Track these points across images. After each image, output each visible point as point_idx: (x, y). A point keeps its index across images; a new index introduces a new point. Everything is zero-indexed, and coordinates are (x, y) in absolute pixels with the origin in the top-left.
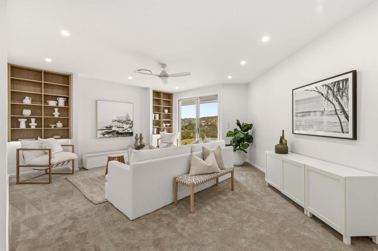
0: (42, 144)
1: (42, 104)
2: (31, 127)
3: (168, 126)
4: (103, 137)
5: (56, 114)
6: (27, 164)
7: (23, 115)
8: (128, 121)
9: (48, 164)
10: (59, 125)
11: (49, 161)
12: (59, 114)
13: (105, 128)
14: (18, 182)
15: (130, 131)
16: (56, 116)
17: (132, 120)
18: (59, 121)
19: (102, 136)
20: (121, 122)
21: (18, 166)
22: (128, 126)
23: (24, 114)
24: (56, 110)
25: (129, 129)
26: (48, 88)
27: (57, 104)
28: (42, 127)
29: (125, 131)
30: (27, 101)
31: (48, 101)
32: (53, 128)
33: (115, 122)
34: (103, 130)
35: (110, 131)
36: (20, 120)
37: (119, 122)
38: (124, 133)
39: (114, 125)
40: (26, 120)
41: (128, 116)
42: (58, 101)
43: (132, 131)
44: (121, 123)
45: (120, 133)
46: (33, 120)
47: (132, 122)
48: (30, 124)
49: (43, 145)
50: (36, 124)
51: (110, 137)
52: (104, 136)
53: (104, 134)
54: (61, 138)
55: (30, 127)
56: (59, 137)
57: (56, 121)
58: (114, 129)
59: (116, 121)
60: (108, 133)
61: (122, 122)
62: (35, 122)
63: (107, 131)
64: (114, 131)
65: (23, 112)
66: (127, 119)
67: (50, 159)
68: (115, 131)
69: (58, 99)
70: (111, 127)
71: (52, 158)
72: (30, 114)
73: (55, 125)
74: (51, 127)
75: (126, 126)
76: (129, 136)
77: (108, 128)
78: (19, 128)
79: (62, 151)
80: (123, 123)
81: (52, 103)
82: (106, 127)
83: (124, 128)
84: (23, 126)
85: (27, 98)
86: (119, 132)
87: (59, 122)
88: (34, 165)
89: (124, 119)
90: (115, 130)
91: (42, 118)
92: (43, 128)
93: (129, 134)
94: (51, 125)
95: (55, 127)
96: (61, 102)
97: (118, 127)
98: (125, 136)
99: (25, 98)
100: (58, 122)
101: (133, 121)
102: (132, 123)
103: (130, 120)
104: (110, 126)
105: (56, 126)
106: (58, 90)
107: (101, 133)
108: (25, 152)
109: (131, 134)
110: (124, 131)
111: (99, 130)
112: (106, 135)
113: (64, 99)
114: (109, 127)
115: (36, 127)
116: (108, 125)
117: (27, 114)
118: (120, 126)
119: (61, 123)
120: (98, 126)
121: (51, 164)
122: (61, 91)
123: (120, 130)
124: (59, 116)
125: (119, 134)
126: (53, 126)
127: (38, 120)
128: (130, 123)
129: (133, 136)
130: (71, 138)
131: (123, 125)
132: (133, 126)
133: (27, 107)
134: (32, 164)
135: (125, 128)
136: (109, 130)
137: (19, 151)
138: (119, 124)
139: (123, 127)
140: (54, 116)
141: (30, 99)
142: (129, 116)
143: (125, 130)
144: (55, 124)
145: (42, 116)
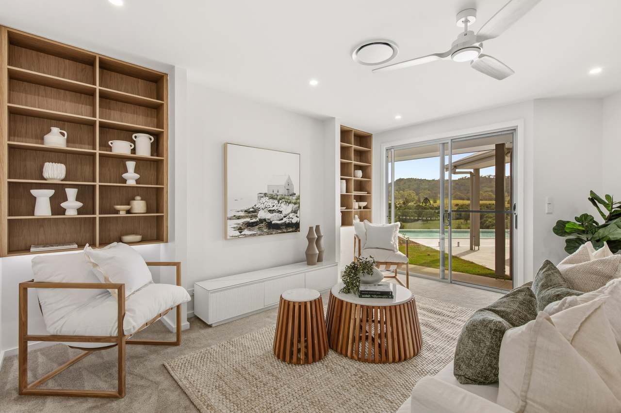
0: (95, 265)
1: (94, 148)
2: (67, 213)
3: (362, 208)
4: (238, 237)
5: (131, 177)
6: (51, 331)
7: (45, 179)
8: (290, 197)
9: (115, 333)
10: (139, 206)
11: (117, 324)
12: (137, 176)
13: (242, 214)
14: (24, 391)
15: (294, 221)
16: (131, 182)
17: (297, 194)
18: (138, 195)
19: (237, 233)
20: (276, 199)
21: (24, 339)
22: (291, 207)
23: (45, 175)
24: (131, 165)
25: (291, 215)
26: (110, 109)
27: (134, 151)
28: (94, 213)
29: (285, 219)
30: (55, 139)
31: (110, 143)
32: (122, 214)
33: (264, 200)
34: (239, 218)
35: (254, 220)
36: (34, 192)
37: (272, 198)
38: (281, 225)
39: (262, 206)
40: (51, 192)
41: (289, 184)
42: (134, 142)
43: (298, 219)
44: (276, 202)
45: (274, 224)
46: (71, 193)
47: (298, 198)
48: (63, 205)
49: (98, 268)
50: (80, 204)
51: (254, 235)
52: (240, 232)
53: (240, 230)
54: (144, 241)
55: (63, 211)
56: (138, 238)
57: (129, 194)
58: (262, 215)
59: (265, 195)
60: (250, 225)
61: (278, 198)
62: (77, 199)
63: (248, 220)
64: (262, 221)
65: (44, 170)
66: (288, 192)
67: (121, 317)
68: (265, 220)
69: (136, 137)
70: (254, 212)
71: (126, 312)
72: (63, 176)
73: (127, 207)
74: (117, 212)
75: (286, 209)
76: (293, 231)
77: (249, 212)
78: (33, 215)
79: (150, 283)
80: (280, 201)
81: (120, 147)
82: (246, 211)
83: (281, 212)
84: (43, 209)
85: (55, 130)
86: (273, 222)
87: (138, 198)
88: (71, 334)
89: (282, 192)
90: (264, 218)
91: (94, 186)
92: (97, 216)
93: (292, 228)
94: (118, 207)
95: (128, 212)
96: (143, 145)
97: (270, 211)
98: (284, 232)
99: (49, 131)
100: (134, 200)
101: (299, 196)
102: (298, 201)
103: (295, 194)
104: (253, 208)
105: (131, 208)
106: (135, 116)
107: (235, 226)
108: (44, 293)
109: (296, 227)
110: (282, 219)
111: (230, 219)
112: (245, 230)
113: (151, 139)
114: (253, 212)
115: (80, 211)
116: (249, 206)
117: (55, 177)
118: (273, 209)
119: (142, 200)
120: (229, 207)
121: (125, 333)
122: (141, 116)
123: (275, 218)
124: (138, 181)
125: (272, 227)
126: (122, 208)
127: (84, 194)
128: (294, 201)
129: (299, 231)
130: (167, 242)
131: (279, 205)
132: (299, 207)
133: (56, 155)
134: (66, 331)
135: (284, 213)
136: (251, 217)
137: (25, 290)
138: (270, 203)
139: (279, 211)
140: (125, 181)
141: (63, 134)
142: (292, 184)
143: (285, 217)
144: (129, 204)
145: (94, 181)
